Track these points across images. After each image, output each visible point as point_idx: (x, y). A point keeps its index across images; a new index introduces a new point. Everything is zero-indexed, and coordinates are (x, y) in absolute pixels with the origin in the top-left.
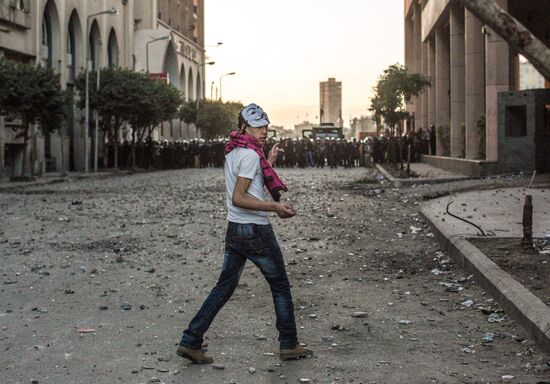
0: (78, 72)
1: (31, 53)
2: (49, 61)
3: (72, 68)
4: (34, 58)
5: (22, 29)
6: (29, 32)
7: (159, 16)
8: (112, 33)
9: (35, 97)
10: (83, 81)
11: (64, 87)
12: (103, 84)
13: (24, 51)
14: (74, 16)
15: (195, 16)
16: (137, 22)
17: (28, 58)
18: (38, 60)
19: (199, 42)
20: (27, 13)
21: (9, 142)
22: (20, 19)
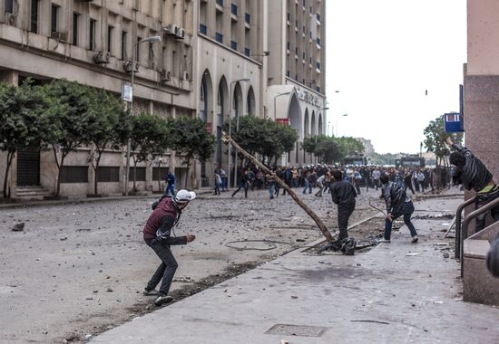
0: (225, 118)
1: (193, 108)
2: (205, 112)
3: (221, 116)
4: (195, 110)
5: (187, 92)
6: (192, 94)
7: (288, 74)
8: (251, 90)
9: (194, 138)
10: (228, 125)
11: (215, 129)
12: (241, 127)
13: (188, 107)
14: (223, 80)
15: (318, 71)
16: (270, 79)
17: (191, 111)
18: (198, 112)
19: (321, 90)
20: (190, 81)
21: (178, 166)
22: (186, 85)
